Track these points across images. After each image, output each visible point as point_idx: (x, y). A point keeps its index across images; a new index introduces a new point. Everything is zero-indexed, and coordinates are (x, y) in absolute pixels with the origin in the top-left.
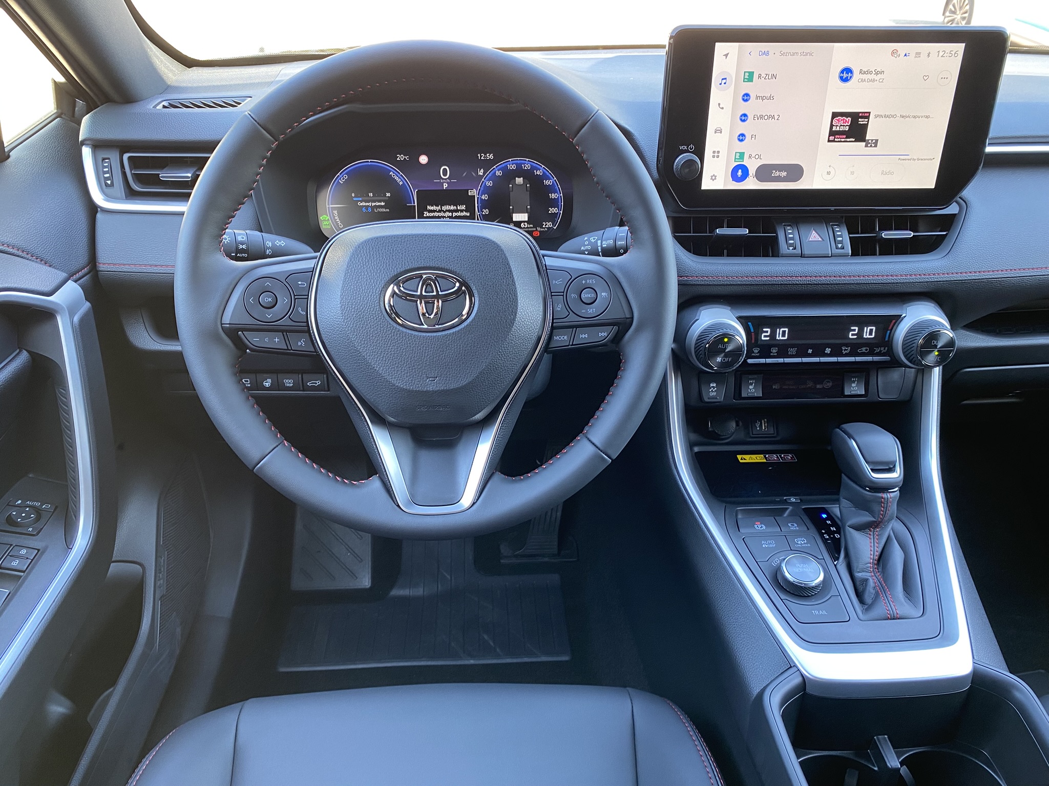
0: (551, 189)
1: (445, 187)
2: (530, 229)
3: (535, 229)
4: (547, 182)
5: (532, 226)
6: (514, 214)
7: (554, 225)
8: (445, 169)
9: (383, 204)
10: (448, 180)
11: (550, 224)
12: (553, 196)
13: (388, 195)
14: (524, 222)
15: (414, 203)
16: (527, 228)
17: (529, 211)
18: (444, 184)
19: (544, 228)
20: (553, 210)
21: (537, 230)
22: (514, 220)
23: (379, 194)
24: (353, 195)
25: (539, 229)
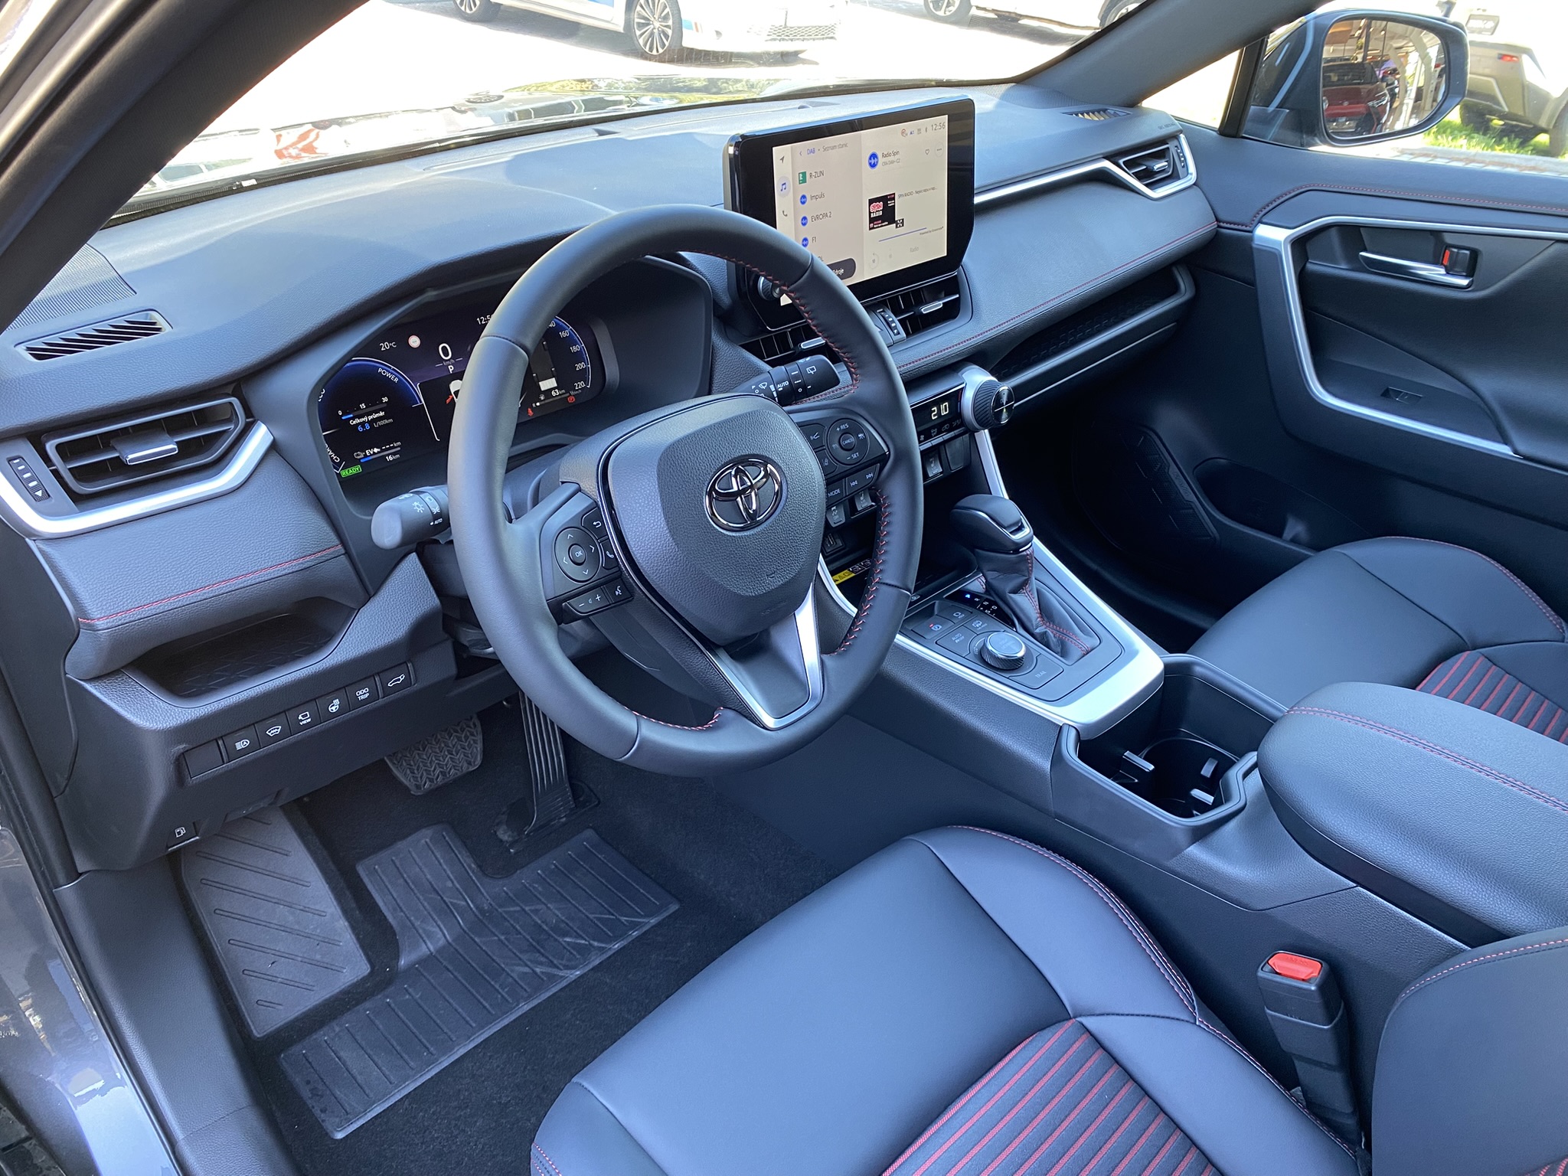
0: (570, 341)
1: (451, 370)
2: (563, 396)
3: (568, 394)
4: (563, 334)
5: (563, 391)
6: (540, 383)
7: (586, 383)
8: (444, 348)
9: (382, 414)
10: (453, 361)
11: (582, 384)
12: (574, 349)
13: (385, 400)
14: (554, 389)
15: (421, 402)
16: (560, 395)
17: (555, 374)
18: (449, 367)
19: (577, 390)
20: (580, 366)
21: (570, 395)
22: (543, 389)
23: (373, 403)
24: (340, 413)
25: (572, 393)
